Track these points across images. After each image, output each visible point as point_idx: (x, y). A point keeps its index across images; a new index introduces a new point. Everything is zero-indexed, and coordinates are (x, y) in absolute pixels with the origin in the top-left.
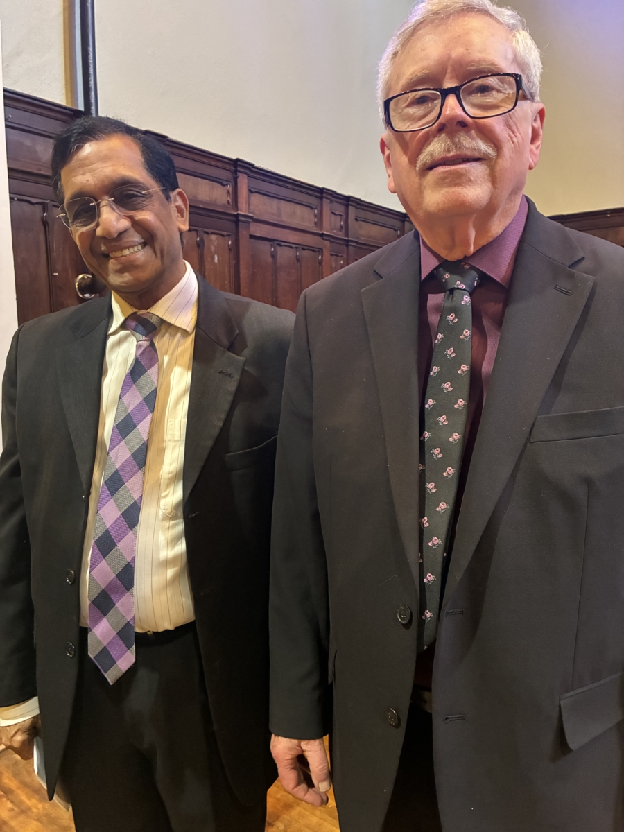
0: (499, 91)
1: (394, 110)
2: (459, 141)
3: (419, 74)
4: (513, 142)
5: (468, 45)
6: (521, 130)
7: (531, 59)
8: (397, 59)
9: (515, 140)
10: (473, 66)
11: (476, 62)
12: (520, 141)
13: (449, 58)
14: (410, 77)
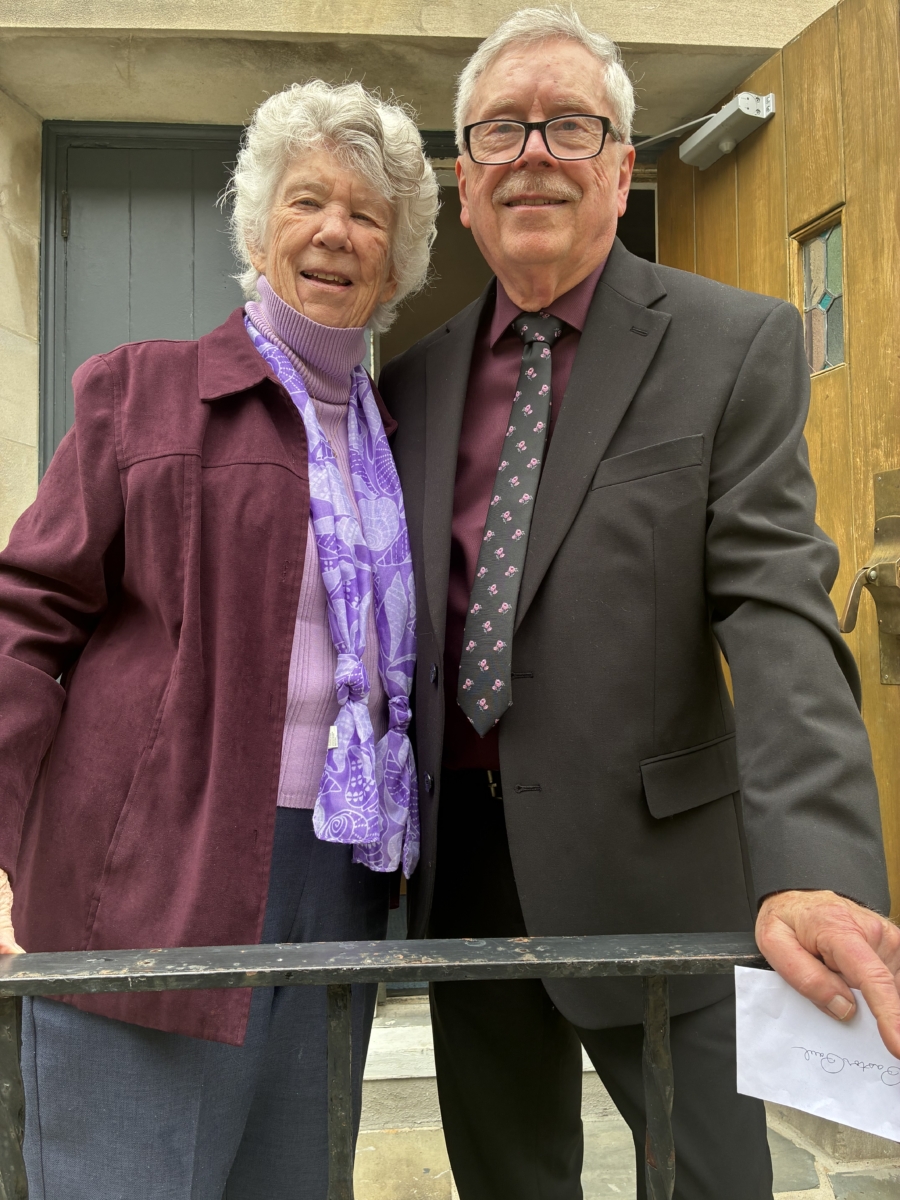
0: (586, 131)
1: (474, 136)
2: (541, 181)
3: (504, 102)
4: (598, 185)
5: (556, 78)
6: (607, 174)
7: (622, 98)
8: (480, 79)
9: (600, 183)
10: (561, 101)
11: (564, 97)
12: (606, 185)
13: (536, 88)
14: (494, 104)
